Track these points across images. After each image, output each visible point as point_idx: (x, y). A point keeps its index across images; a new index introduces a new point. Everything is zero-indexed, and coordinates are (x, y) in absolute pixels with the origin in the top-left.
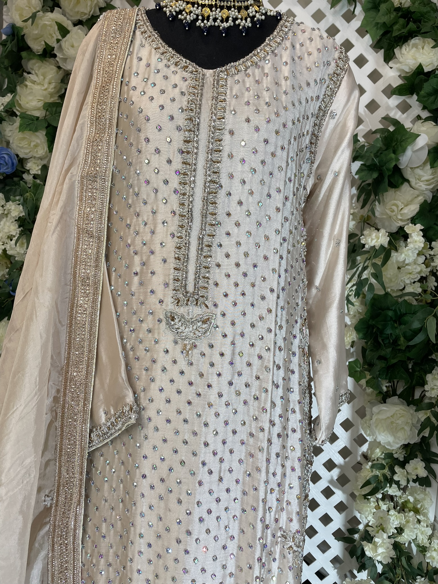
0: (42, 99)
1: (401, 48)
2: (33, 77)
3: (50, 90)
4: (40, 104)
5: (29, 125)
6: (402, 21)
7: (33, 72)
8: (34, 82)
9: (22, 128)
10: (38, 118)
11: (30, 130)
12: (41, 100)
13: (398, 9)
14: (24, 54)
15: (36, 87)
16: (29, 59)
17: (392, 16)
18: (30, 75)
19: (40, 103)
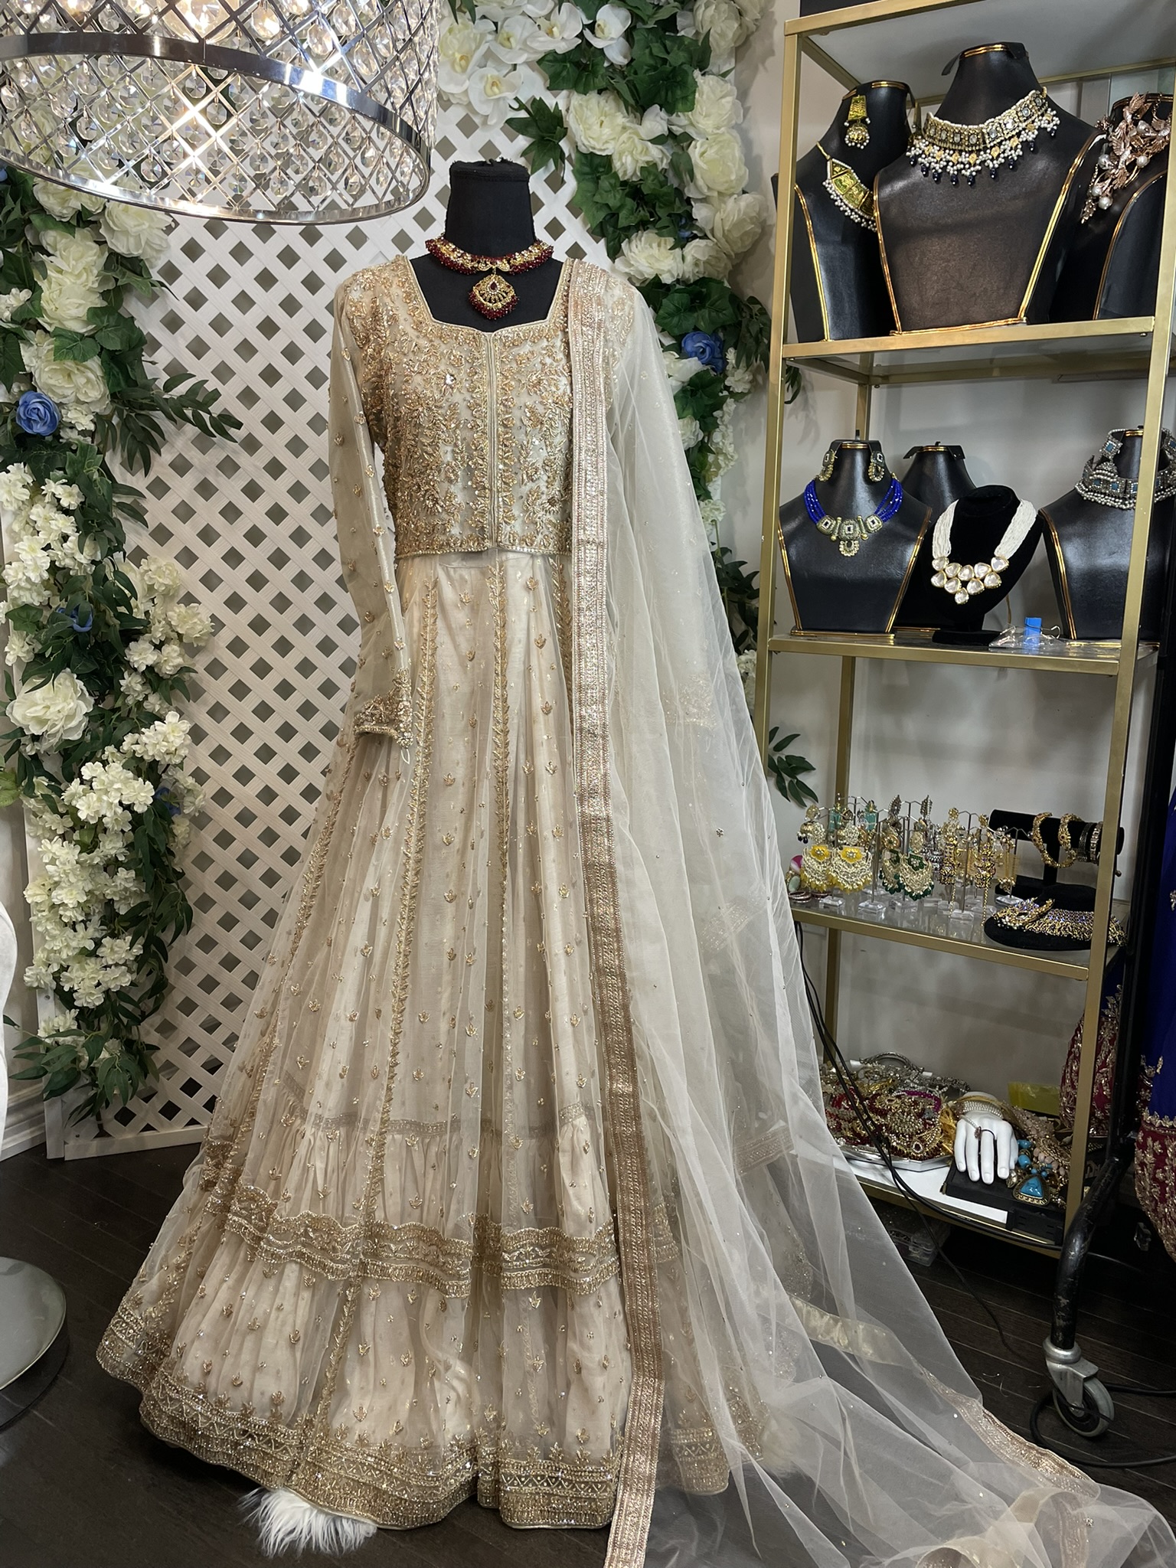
0: (83, 302)
1: (630, 242)
2: (56, 261)
3: (90, 285)
4: (82, 312)
5: (71, 348)
6: (629, 201)
7: (58, 253)
8: (60, 271)
9: (59, 354)
10: (82, 335)
11: (75, 359)
12: (80, 305)
13: (624, 183)
14: (36, 220)
15: (68, 281)
16: (47, 228)
17: (618, 196)
18: (51, 258)
19: (81, 309)
